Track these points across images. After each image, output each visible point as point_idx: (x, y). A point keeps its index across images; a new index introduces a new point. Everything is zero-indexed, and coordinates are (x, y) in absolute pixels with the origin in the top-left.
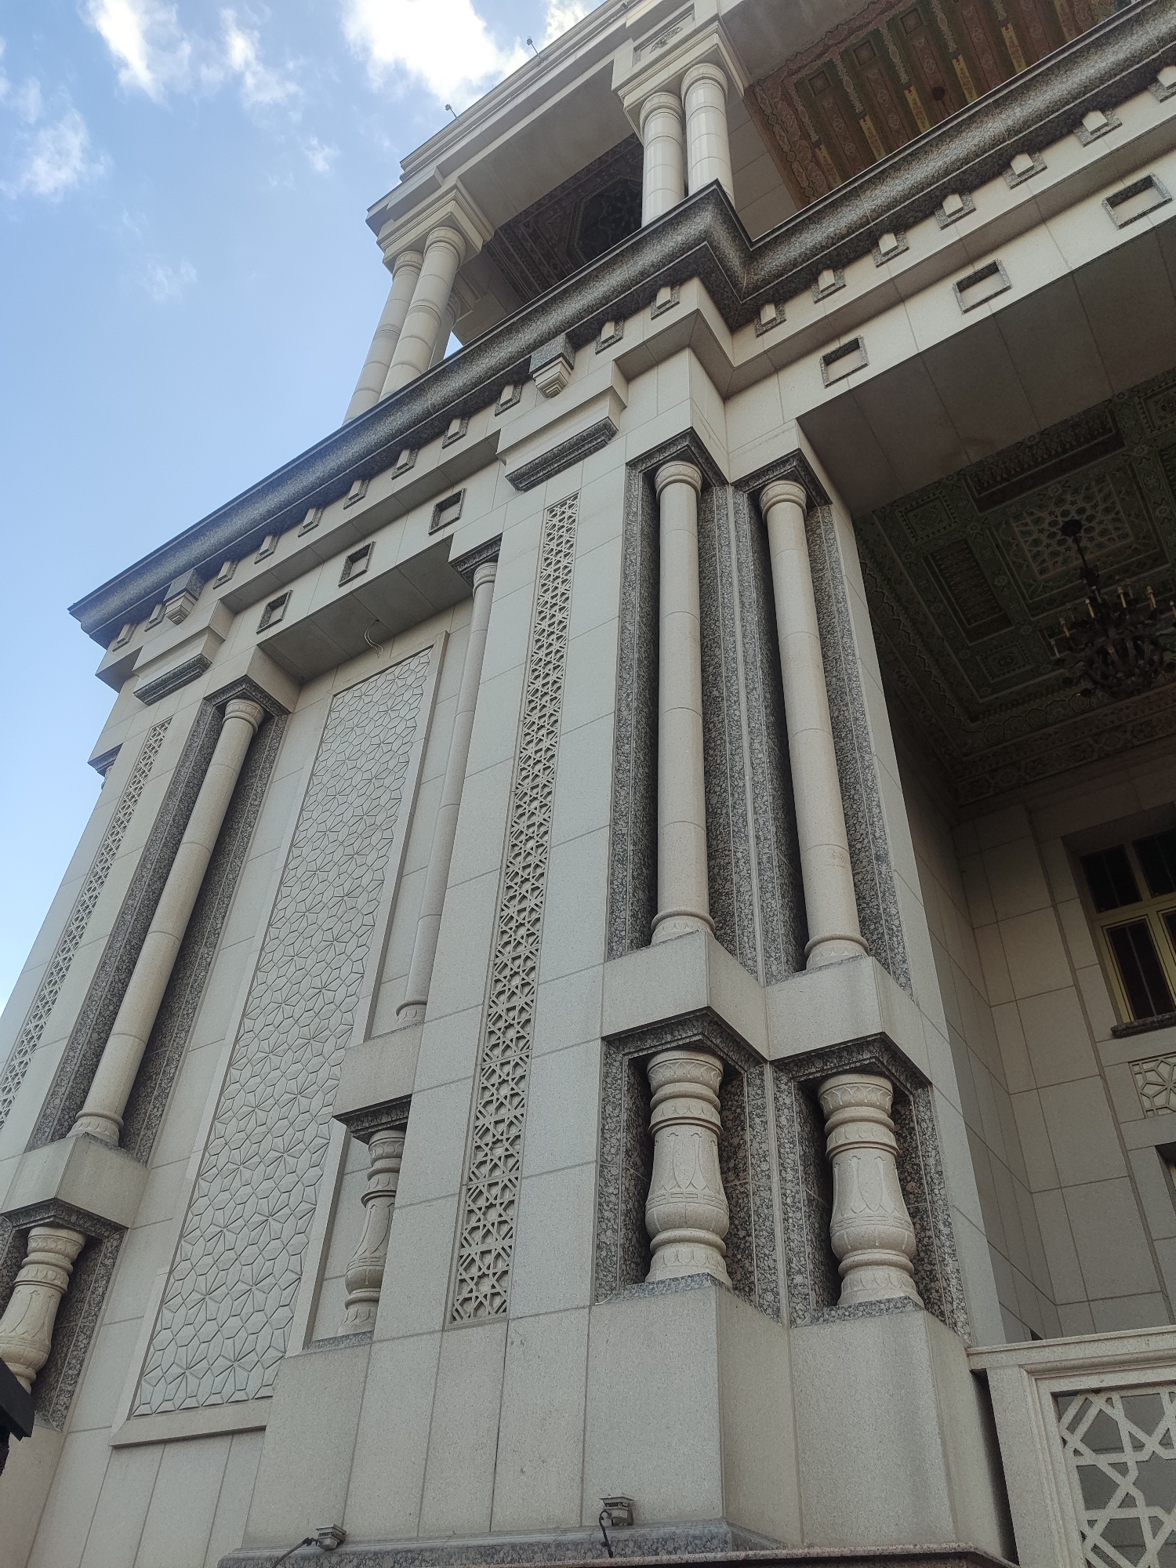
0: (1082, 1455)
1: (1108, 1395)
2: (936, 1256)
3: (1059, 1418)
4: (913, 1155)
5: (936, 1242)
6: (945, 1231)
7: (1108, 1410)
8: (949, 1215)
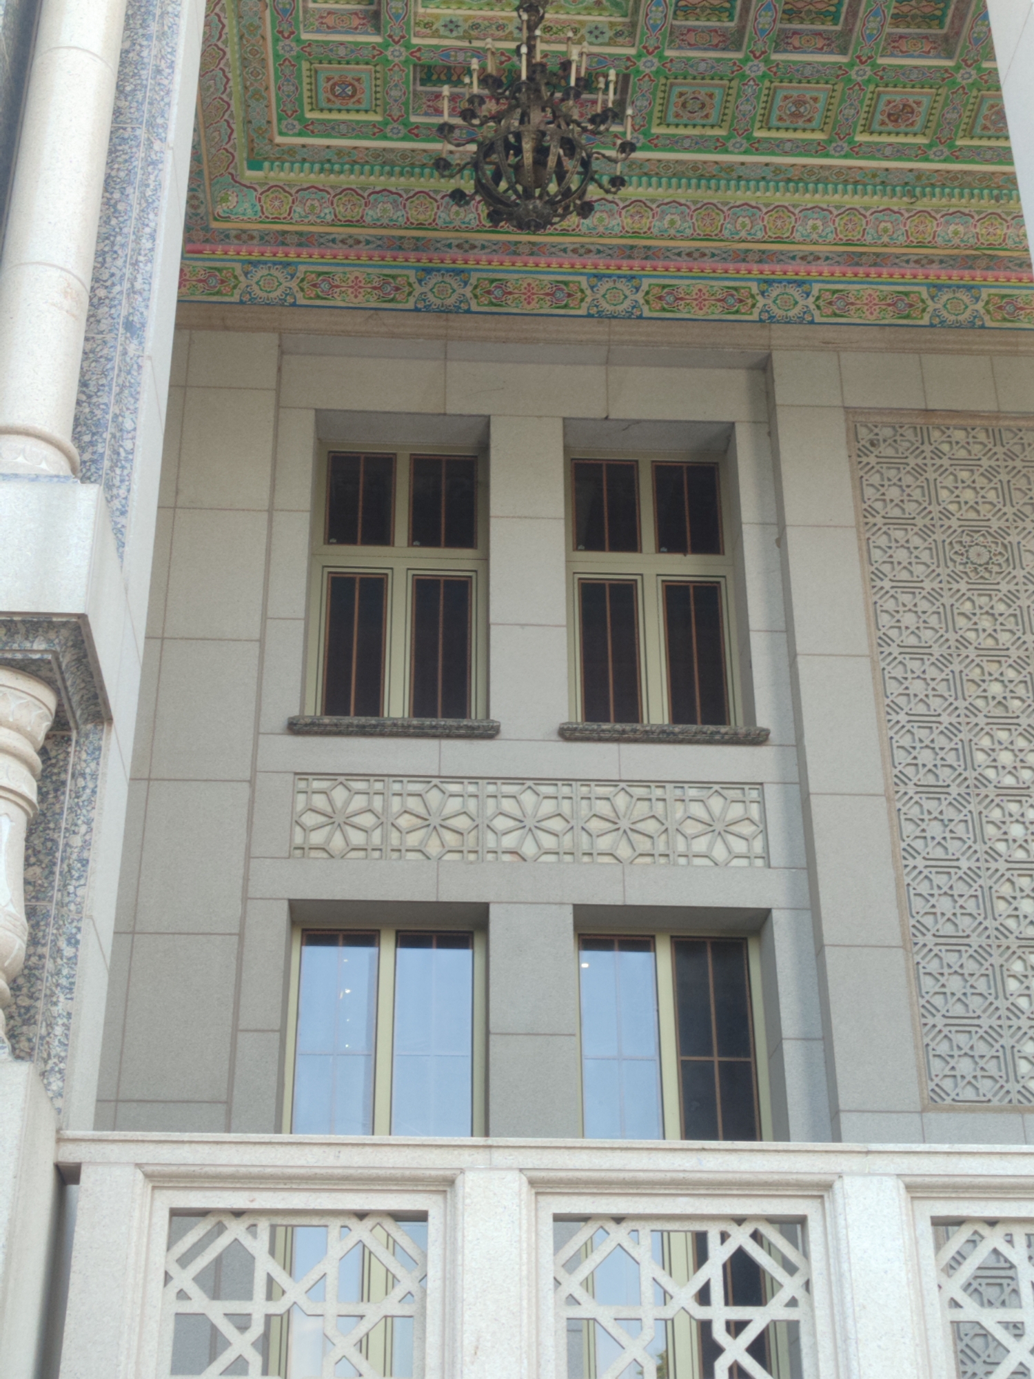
0: (189, 1298)
1: (251, 1221)
2: (43, 987)
3: (170, 1245)
4: (52, 825)
5: (49, 965)
6: (68, 951)
7: (247, 1241)
8: (79, 929)
